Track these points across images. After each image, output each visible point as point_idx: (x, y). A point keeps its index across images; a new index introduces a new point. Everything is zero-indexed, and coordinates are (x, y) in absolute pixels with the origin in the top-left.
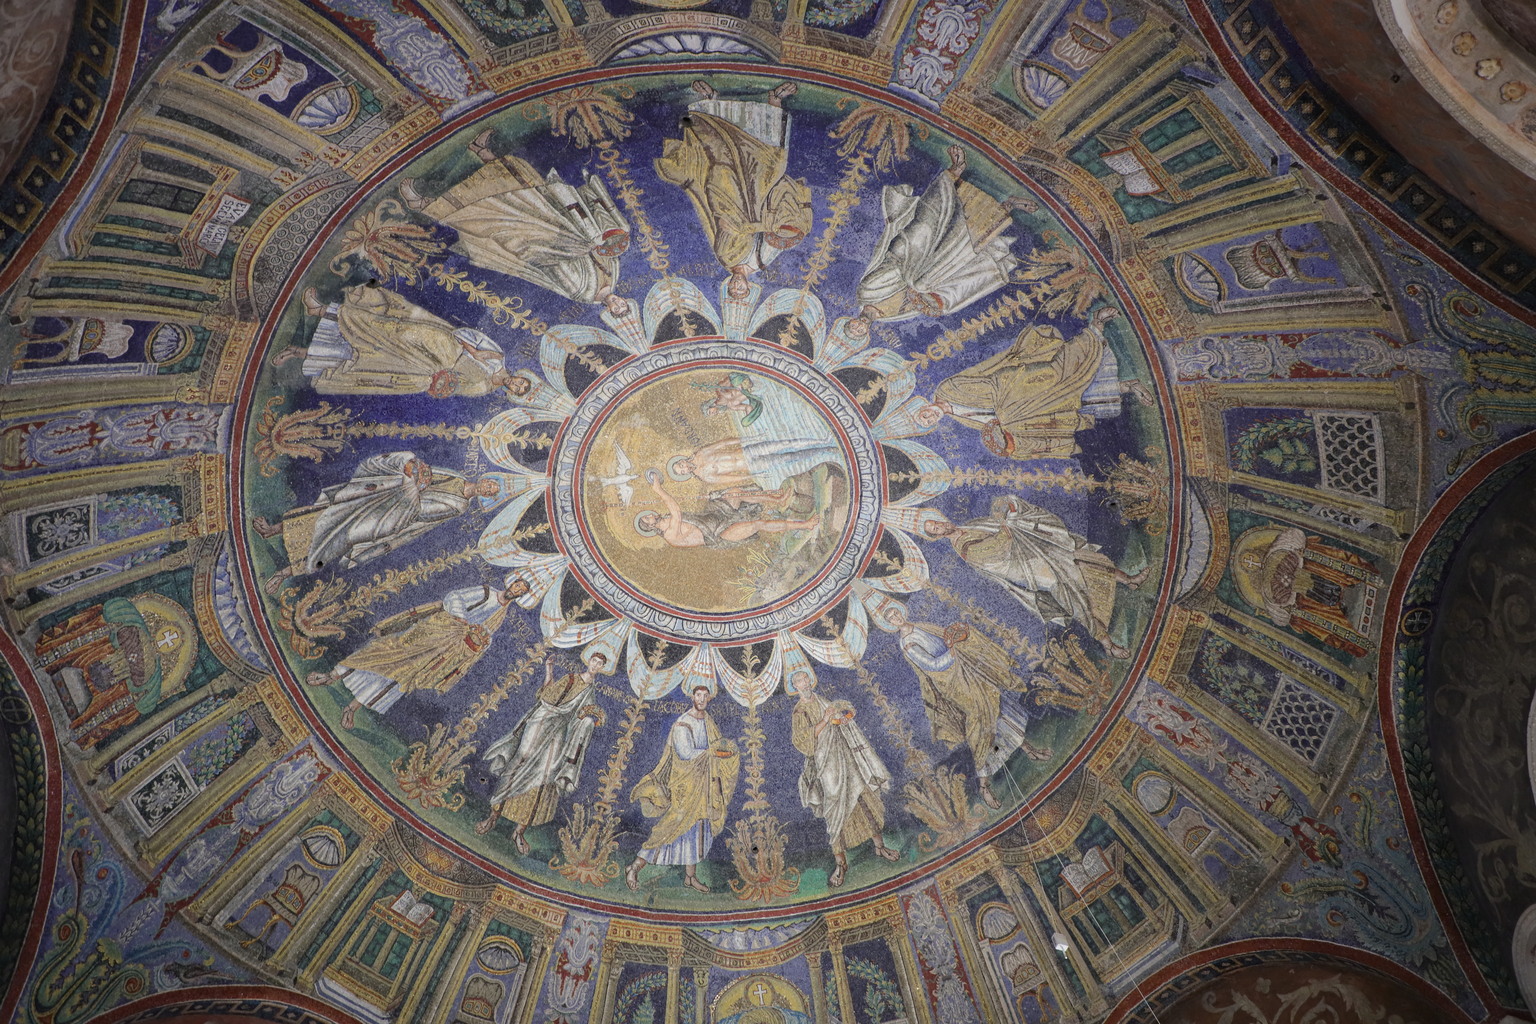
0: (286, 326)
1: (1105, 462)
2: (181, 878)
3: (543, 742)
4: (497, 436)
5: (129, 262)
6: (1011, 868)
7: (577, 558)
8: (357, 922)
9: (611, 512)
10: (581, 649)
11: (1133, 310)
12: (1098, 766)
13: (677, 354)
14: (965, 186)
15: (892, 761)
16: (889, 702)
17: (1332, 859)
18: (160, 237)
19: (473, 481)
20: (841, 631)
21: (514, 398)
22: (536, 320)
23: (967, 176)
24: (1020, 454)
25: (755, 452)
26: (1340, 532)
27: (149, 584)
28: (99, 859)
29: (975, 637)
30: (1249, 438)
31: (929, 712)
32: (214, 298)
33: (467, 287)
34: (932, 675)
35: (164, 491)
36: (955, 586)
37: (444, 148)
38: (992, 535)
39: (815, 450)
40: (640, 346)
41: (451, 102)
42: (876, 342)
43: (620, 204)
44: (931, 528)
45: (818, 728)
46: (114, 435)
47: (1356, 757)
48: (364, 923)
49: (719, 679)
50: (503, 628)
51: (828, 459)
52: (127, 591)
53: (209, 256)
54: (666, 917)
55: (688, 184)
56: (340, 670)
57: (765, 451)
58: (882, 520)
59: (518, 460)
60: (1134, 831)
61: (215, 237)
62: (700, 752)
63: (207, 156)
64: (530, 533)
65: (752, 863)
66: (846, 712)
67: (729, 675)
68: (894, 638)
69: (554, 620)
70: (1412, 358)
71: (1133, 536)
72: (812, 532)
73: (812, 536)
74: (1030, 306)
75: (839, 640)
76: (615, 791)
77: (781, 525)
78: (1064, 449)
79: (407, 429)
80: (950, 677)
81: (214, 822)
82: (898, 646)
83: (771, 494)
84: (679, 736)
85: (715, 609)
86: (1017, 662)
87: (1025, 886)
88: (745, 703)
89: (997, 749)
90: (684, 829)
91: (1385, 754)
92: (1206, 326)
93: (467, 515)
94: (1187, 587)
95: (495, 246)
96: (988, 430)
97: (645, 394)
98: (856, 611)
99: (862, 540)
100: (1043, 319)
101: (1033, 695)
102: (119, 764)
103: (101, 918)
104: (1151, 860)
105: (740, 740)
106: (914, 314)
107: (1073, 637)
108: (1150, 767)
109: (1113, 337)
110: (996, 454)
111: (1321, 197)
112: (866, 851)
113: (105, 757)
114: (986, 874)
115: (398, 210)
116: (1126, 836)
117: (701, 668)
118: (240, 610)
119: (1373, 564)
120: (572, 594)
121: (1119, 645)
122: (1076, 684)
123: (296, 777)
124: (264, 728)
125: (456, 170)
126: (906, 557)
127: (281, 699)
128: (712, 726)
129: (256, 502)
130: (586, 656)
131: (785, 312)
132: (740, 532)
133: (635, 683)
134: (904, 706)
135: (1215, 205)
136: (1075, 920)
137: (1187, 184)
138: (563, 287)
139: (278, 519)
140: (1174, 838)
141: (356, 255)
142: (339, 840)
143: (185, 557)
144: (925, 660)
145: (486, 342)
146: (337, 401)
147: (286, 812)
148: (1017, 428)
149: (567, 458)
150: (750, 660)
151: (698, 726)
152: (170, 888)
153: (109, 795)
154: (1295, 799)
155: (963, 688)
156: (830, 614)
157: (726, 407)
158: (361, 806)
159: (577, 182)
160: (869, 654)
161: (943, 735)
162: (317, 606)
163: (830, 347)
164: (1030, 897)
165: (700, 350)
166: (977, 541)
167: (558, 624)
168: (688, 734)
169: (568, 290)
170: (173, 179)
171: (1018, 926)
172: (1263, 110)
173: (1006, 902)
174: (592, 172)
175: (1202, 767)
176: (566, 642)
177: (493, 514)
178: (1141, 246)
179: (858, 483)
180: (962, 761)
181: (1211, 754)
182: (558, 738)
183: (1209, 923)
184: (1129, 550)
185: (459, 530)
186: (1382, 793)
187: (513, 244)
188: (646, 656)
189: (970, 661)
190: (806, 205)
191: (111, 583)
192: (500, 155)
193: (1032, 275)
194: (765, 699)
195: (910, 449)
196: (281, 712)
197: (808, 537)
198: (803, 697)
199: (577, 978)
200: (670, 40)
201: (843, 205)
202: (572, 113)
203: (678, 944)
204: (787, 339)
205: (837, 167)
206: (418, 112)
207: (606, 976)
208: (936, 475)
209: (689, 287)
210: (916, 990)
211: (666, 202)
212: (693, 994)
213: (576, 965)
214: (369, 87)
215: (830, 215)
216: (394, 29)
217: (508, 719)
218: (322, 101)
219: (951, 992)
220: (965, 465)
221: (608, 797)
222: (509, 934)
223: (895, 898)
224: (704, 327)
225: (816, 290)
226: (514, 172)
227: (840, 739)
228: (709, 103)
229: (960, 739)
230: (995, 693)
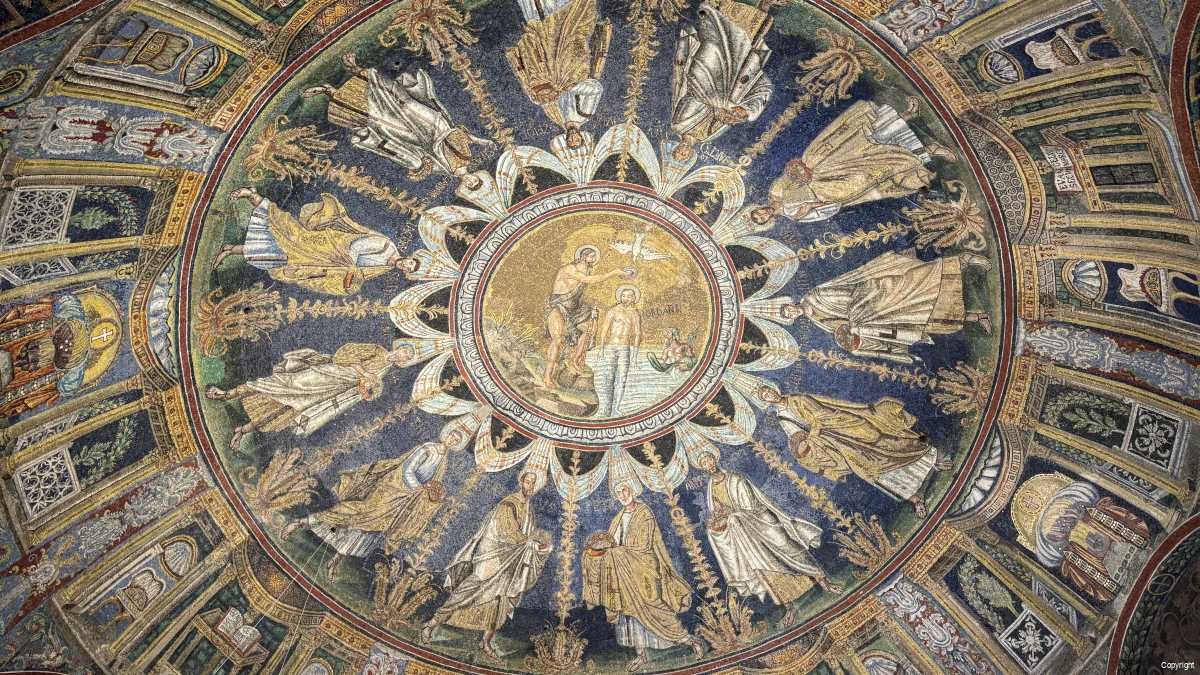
0: (938, 125)
1: (580, 627)
3: (414, 123)
4: (727, 182)
5: (1094, 116)
6: (230, 559)
7: (579, 192)
9: (610, 231)
10: (493, 174)
12: (330, 625)
13: (729, 330)
14: (810, 583)
16: (377, 431)
18: (1093, 143)
19: (697, 145)
20: (445, 391)
21: (753, 207)
22: (812, 256)
23: (817, 586)
24: (586, 561)
25: (622, 354)
29: (433, 507)
31: (366, 467)
32: (1006, 114)
33: (873, 236)
34: (399, 470)
36: (478, 493)
37: (997, 302)
38: (520, 528)
39: (612, 399)
41: (1029, 331)
42: (693, 472)
43: (879, 361)
44: (530, 478)
45: (358, 367)
49: (422, 282)
50: (543, 116)
51: (601, 406)
53: (1044, 143)
54: (194, 231)
55: (872, 409)
57: (621, 362)
58: (540, 438)
59: (695, 184)
61: (1056, 159)
62: (355, 259)
63: (1123, 213)
64: (622, 165)
65: (236, 309)
66: (370, 392)
67: (424, 292)
69: (530, 158)
71: (523, 645)
72: (540, 380)
73: (537, 380)
74: (709, 595)
75: (438, 389)
76: (337, 179)
77: (553, 357)
78: (591, 596)
79: (778, 128)
80: (397, 486)
82: (428, 440)
83: (582, 356)
85: (490, 290)
86: (411, 545)
87: (216, 575)
88: (393, 303)
89: (333, 530)
90: (282, 243)
95: (895, 272)
96: (609, 538)
97: (704, 294)
98: (463, 406)
99: (526, 420)
100: (696, 602)
101: (383, 560)
105: (359, 297)
106: (712, 508)
107: (435, 593)
110: (588, 540)
112: (237, 416)
114: (222, 536)
115: (971, 245)
116: (276, 661)
117: (436, 268)
120: (547, 180)
121: (430, 633)
122: (396, 598)
125: (974, 294)
126: (507, 455)
128: (378, 272)
130: (484, 175)
131: (736, 417)
132: (555, 324)
133: (441, 211)
134: (372, 444)
136: (194, 632)
138: (829, 288)
139: (773, 12)
141: (957, 200)
144: (413, 464)
145: (815, 217)
146: (840, 106)
148: (608, 561)
149: (676, 217)
150: (433, 312)
151: (381, 260)
155: (388, 497)
156: (463, 384)
157: (669, 345)
159: (914, 349)
160: (423, 415)
161: (345, 481)
163: (696, 437)
164: (206, 583)
165: (726, 346)
166: (515, 515)
167: (524, 161)
168: (375, 250)
169: (825, 289)
170: (1128, 189)
171: (179, 577)
173: (199, 561)
174: (916, 363)
176: (505, 163)
177: (655, 145)
179: (576, 426)
180: (322, 500)
182: (410, 136)
184: (510, 642)
185: (659, 117)
187: (889, 283)
188: (463, 225)
189: (411, 503)
190: (822, 472)
192: (966, 324)
193: (732, 603)
194: (394, 320)
195: (599, 472)
197: (537, 377)
198: (390, 354)
199: (153, 143)
200: (992, 473)
201: (814, 495)
202: (970, 382)
203: (167, 242)
204: (713, 409)
205: (847, 507)
206: (1037, 310)
207: (143, 175)
208: (574, 489)
209: (783, 363)
210: (109, 492)
211: (864, 389)
212: (111, 266)
213: (166, 142)
214: (1081, 307)
215: (809, 483)
216: (1112, 356)
217: (450, 95)
218: (1094, 283)
219: (112, 526)
220: (581, 515)
221: (333, 173)
222: (223, 75)
223: (194, 451)
224: (745, 358)
225: (748, 446)
226: (946, 322)
227: (347, 386)
228: (932, 461)
229: (342, 497)
230: (384, 526)
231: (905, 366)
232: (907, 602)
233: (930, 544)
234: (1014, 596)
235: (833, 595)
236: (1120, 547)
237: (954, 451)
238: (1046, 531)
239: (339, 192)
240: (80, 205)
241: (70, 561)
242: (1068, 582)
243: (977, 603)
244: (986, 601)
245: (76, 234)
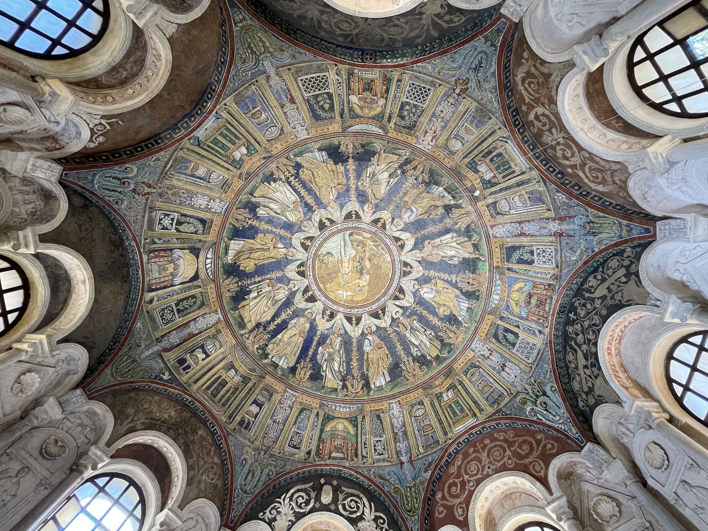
0: (271, 369)
1: (343, 156)
2: (404, 455)
3: (417, 337)
4: (323, 324)
5: (235, 400)
6: (485, 198)
7: (365, 311)
8: (444, 413)
9: (354, 299)
10: (392, 317)
11: (289, 149)
12: (449, 163)
13: (309, 273)
14: (254, 195)
15: (447, 231)
16: (427, 229)
17: (466, 82)
18: (231, 391)
19: (334, 334)
20: (403, 240)
21: (313, 317)
22: (291, 307)
23: (251, 194)
24: (345, 181)
25: (343, 256)
26: (344, 85)
27: (323, 425)
28: (385, 473)
29: (406, 199)
30: (324, 115)
31: (431, 217)
32: (255, 383)
33: (276, 323)
34: (419, 214)
35: (301, 411)
36: (389, 203)
37: (232, 321)
38: (372, 190)
39: (344, 239)
40: (305, 282)
41: (219, 318)
42: (310, 219)
44: (370, 209)
45: (433, 253)
46: (280, 418)
47: (425, 74)
48: (445, 411)
49: (412, 280)
50: (379, 338)
51: (348, 236)
52: (322, 431)
53: (242, 382)
54: (482, 318)
55: (255, 265)
56: (372, 386)
57: (343, 253)
58: (368, 222)
59: (332, 320)
60: (470, 153)
61: (237, 379)
62: (433, 291)
63: (214, 376)
64: (354, 322)
65: (472, 285)
66: (429, 243)
67: (411, 276)
68: (406, 224)
69: (382, 323)
70: (271, 71)
71: (366, 148)
72: (370, 243)
73: (371, 243)
74: (293, 177)
75: (405, 241)
76: (438, 321)
77: (367, 252)
78: (340, 168)
79: (313, 347)
80: (420, 208)
81: (395, 438)
83: (357, 253)
84: (428, 296)
85: (390, 276)
86: (413, 186)
87: (491, 194)
88: (421, 274)
89: (444, 197)
90: (456, 304)
91: (419, 64)
92: (287, 129)
93: (343, 338)
94: (381, 131)
95: (265, 314)
96: (337, 190)
97: (320, 283)
98: (397, 234)
99: (374, 229)
100: (297, 173)
101: (425, 182)
102: (364, 454)
103: (400, 480)
104: (480, 147)
106: (300, 208)
107: (404, 168)
108: (446, 144)
109: (300, 154)
110: (345, 188)
111: (225, 105)
112: (476, 247)
113: (360, 457)
114: (487, 206)
115: (247, 336)
116: (472, 156)
118: (343, 406)
119: (351, 74)
120: (375, 315)
121: (406, 153)
122: (420, 168)
123: (396, 410)
124: (377, 413)
125: (240, 320)
126: (380, 217)
127: (372, 405)
128: (426, 285)
129: (316, 390)
130: (395, 317)
131: (300, 243)
132: (367, 264)
133: (407, 305)
134: (428, 224)
135: (243, 131)
136: (504, 177)
137: (239, 139)
139: (324, 387)
140: (472, 138)
141: (257, 348)
142: (419, 407)
143: (322, 413)
144: (414, 215)
145: (294, 321)
146: (297, 362)
147: (404, 417)
148: (336, 181)
149: (335, 307)
150: (408, 269)
151: (425, 290)
152: (404, 459)
153: (370, 460)
154: (447, 95)
155: (423, 204)
156: (397, 242)
157: (328, 262)
158: (412, 397)
159: (250, 292)
160: (410, 232)
161: (439, 213)
162: (352, 386)
163: (311, 232)
164: (495, 192)
165: (309, 267)
166: (374, 195)
168: (427, 293)
170: (216, 385)
171: (505, 199)
172: (200, 124)
173: (497, 201)
174: (248, 288)
175: (444, 128)
176: (389, 321)
177: (346, 331)
178: (265, 148)
179: (356, 228)
180: (448, 208)
181: (438, 124)
182: (417, 332)
183: (500, 128)
184: (372, 149)
185: (347, 342)
186: (435, 65)
187: (266, 310)
188: (400, 299)
189: (414, 201)
190: (264, 235)
191: (318, 434)
192: (238, 309)
193: (283, 177)
194: (421, 267)
195: (344, 212)
196: (375, 406)
198: (422, 256)
199: (491, 354)
200: (208, 266)
201: (264, 226)
202: (228, 291)
203: (491, 317)
204: (308, 243)
205: (252, 227)
206: (220, 326)
207: (494, 345)
208: (353, 205)
209: (289, 267)
210: (524, 241)
211: (260, 270)
212: (509, 318)
213: (487, 353)
214: (209, 336)
215: (268, 229)
216: (193, 328)
217: (406, 345)
218: (209, 347)
219: (527, 228)
220: (349, 197)
221: (439, 324)
222: (469, 370)
223: (493, 240)
224: (302, 265)
225: (293, 234)
226: (244, 306)
227: (437, 247)
228: (229, 258)
229: (440, 208)
230: (424, 194)
231: (251, 285)
232: (217, 206)
233: (217, 229)
234: (180, 232)
235: (244, 195)
236: (157, 275)
237: (223, 267)
238: (182, 259)
239: (438, 317)
240: (514, 345)
241: (544, 225)
242: (165, 250)
243: (191, 220)
244: (188, 223)
245: (516, 335)
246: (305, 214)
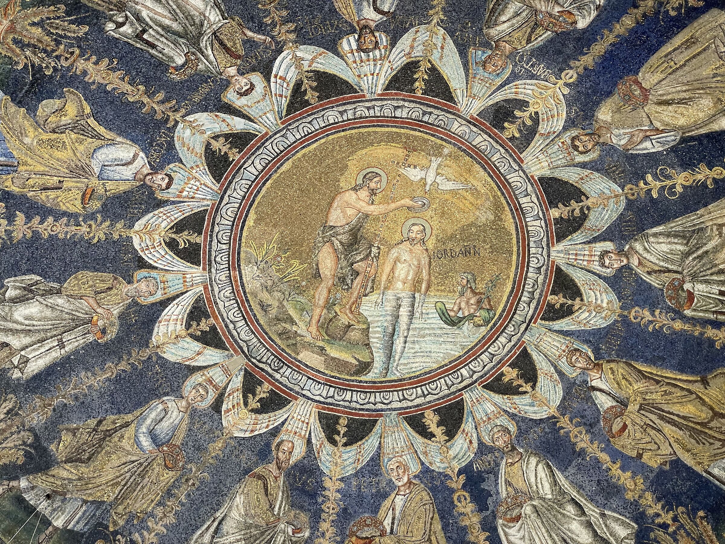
4: (545, 99)
7: (368, 104)
9: (401, 153)
10: (267, 77)
13: (537, 279)
16: (108, 379)
19: (511, 56)
20: (191, 336)
21: (574, 132)
22: (642, 195)
25: (406, 302)
29: (168, 476)
31: (92, 423)
33: (718, 174)
34: (132, 428)
36: (223, 461)
38: (272, 506)
39: (389, 356)
40: (561, 254)
42: (484, 448)
44: (286, 447)
45: (91, 301)
49: (173, 203)
51: (376, 364)
55: (705, 382)
57: (404, 312)
58: (301, 400)
59: (505, 101)
62: (97, 170)
64: (421, 75)
66: (104, 331)
67: (177, 216)
68: (177, 391)
69: (313, 60)
73: (301, 329)
75: (184, 333)
76: (85, 73)
77: (321, 302)
79: (610, 39)
80: (128, 448)
82: (167, 394)
83: (357, 303)
85: (252, 216)
88: (138, 225)
89: (48, 497)
90: (13, 145)
93: (479, 33)
96: (378, 524)
97: (509, 234)
98: (211, 355)
99: (285, 376)
101: (106, 538)
105: (99, 217)
106: (504, 495)
110: (352, 526)
117: (192, 186)
120: (332, 87)
126: (260, 417)
128: (123, 187)
130: (256, 78)
131: (538, 384)
132: (327, 262)
133: (202, 118)
134: (102, 396)
138: (661, 234)
144: (148, 421)
149: (480, 140)
150: (183, 238)
151: (128, 172)
155: (116, 460)
156: (213, 329)
157: (462, 294)
160: (164, 363)
161: (66, 438)
163: (490, 408)
165: (532, 299)
166: (266, 490)
167: (306, 63)
168: (123, 161)
169: (655, 235)
176: (282, 64)
177: (463, 53)
179: (344, 387)
180: (38, 460)
188: (227, 136)
189: (143, 469)
190: (640, 456)
194: (137, 247)
195: (370, 445)
197: (301, 324)
198: (129, 287)
201: (630, 484)
204: (511, 374)
205: (668, 500)
208: (339, 463)
209: (599, 322)
211: (697, 357)
215: (623, 469)
220: (345, 494)
221: (81, 65)
224: (553, 313)
225: (552, 421)
227: (77, 323)
229: (61, 457)
230: (109, 496)
239: (85, 87)
246: (494, 471)
